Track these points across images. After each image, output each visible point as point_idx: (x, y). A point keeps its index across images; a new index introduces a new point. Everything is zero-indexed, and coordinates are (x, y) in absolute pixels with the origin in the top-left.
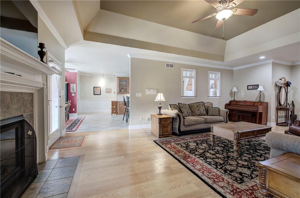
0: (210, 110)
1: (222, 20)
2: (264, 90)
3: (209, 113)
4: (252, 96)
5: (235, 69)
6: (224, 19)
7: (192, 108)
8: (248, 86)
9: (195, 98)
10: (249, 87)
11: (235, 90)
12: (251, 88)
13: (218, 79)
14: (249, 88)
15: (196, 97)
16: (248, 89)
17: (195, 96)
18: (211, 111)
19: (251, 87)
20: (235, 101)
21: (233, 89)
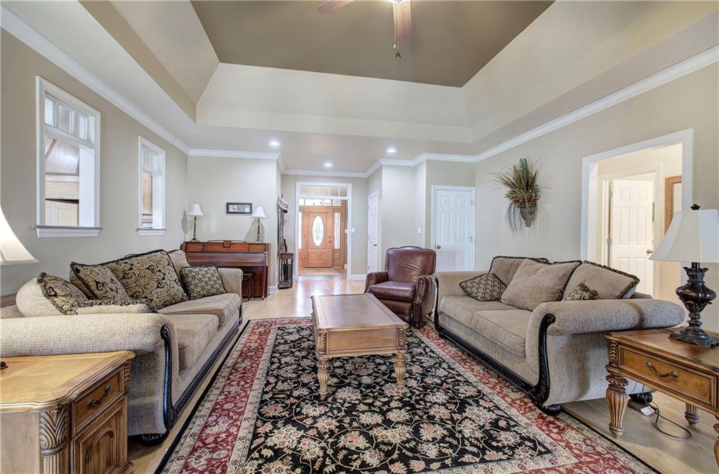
0: (194, 278)
2: (264, 216)
3: (196, 290)
4: (237, 230)
5: (193, 153)
7: (131, 281)
8: (228, 204)
9: (95, 233)
10: (230, 206)
11: (197, 211)
12: (236, 211)
13: (160, 171)
14: (231, 210)
15: (100, 229)
16: (228, 212)
17: (98, 226)
18: (200, 280)
19: (235, 207)
20: (199, 243)
21: (191, 208)
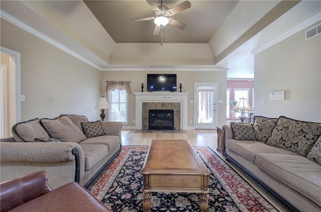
1: (160, 26)
6: (161, 26)
